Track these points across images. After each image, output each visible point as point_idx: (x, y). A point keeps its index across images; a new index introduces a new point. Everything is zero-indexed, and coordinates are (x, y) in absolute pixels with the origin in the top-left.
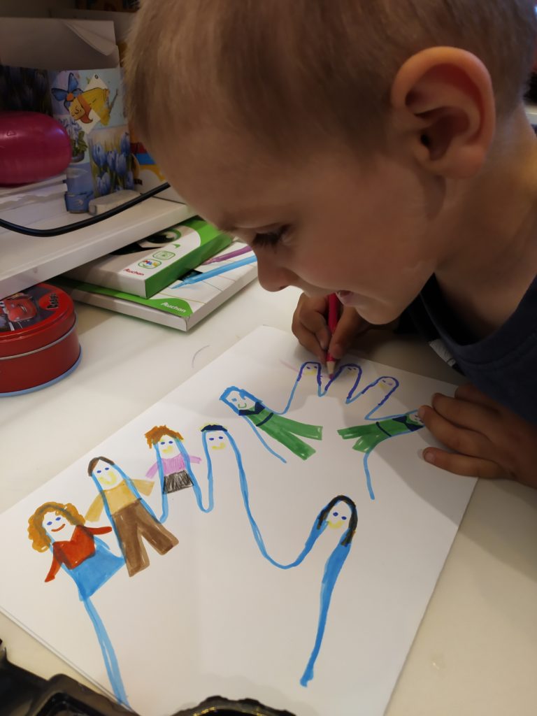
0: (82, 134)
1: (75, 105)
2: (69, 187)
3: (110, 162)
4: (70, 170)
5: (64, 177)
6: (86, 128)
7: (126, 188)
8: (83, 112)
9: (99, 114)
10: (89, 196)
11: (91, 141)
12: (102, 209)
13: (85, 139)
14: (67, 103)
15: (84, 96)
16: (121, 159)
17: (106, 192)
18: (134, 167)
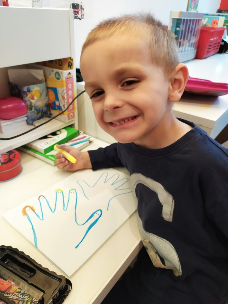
0: (31, 103)
1: (29, 95)
2: (27, 118)
3: (41, 110)
4: (28, 113)
5: (26, 115)
6: (33, 101)
7: (47, 117)
8: (32, 97)
9: (37, 97)
10: (34, 120)
11: (35, 105)
12: (37, 125)
13: (33, 104)
14: (27, 95)
15: (32, 93)
16: (45, 109)
17: (39, 118)
18: (50, 110)
